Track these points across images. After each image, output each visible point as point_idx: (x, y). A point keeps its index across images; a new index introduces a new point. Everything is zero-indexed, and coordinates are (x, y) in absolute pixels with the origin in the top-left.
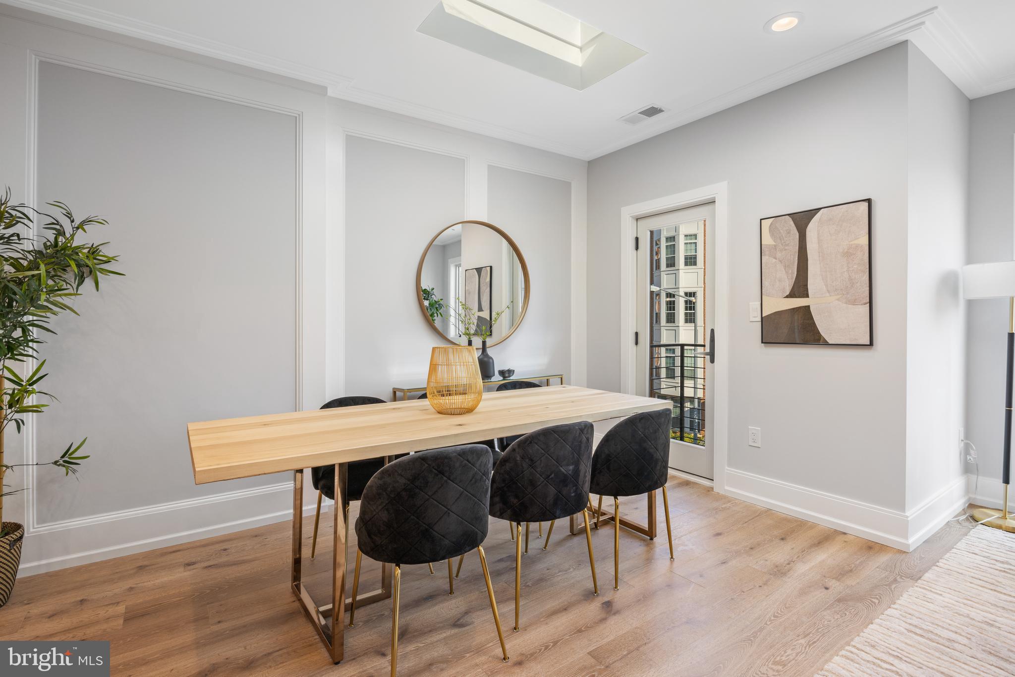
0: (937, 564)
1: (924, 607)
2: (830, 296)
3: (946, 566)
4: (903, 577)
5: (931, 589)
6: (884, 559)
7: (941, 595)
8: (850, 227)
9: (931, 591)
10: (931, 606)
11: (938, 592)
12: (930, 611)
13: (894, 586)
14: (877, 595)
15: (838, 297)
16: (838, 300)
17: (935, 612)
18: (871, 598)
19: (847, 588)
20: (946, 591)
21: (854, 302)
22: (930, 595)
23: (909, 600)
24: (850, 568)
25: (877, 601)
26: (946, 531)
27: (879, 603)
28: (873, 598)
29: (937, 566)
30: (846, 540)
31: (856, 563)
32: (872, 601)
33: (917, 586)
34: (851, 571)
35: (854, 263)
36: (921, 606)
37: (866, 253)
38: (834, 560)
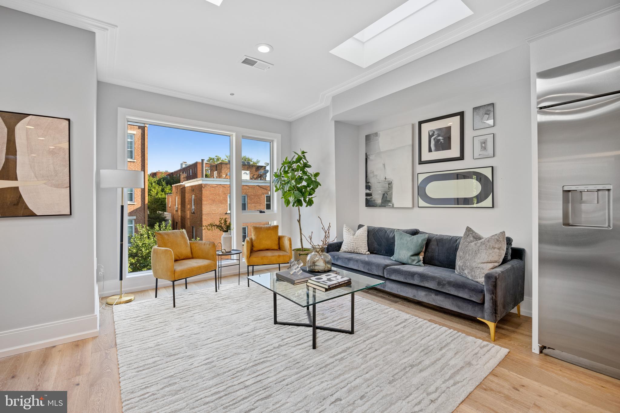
0: (116, 333)
1: (132, 357)
2: (38, 180)
3: (121, 332)
4: (108, 350)
5: (126, 346)
6: (90, 347)
7: (132, 346)
8: (54, 134)
9: (126, 347)
10: (134, 354)
11: (129, 345)
12: (135, 356)
13: (109, 357)
14: (106, 367)
15: (45, 182)
16: (45, 184)
17: (137, 355)
18: (105, 371)
19: (88, 375)
20: (132, 343)
21: (58, 186)
22: (129, 349)
23: (123, 358)
24: (78, 364)
25: (109, 370)
26: (103, 316)
27: (111, 370)
28: (106, 370)
29: (117, 334)
30: (58, 350)
31: (78, 359)
32: (108, 372)
33: (119, 349)
34: (80, 365)
35: (57, 159)
36: (130, 357)
37: (67, 155)
38: (64, 366)
